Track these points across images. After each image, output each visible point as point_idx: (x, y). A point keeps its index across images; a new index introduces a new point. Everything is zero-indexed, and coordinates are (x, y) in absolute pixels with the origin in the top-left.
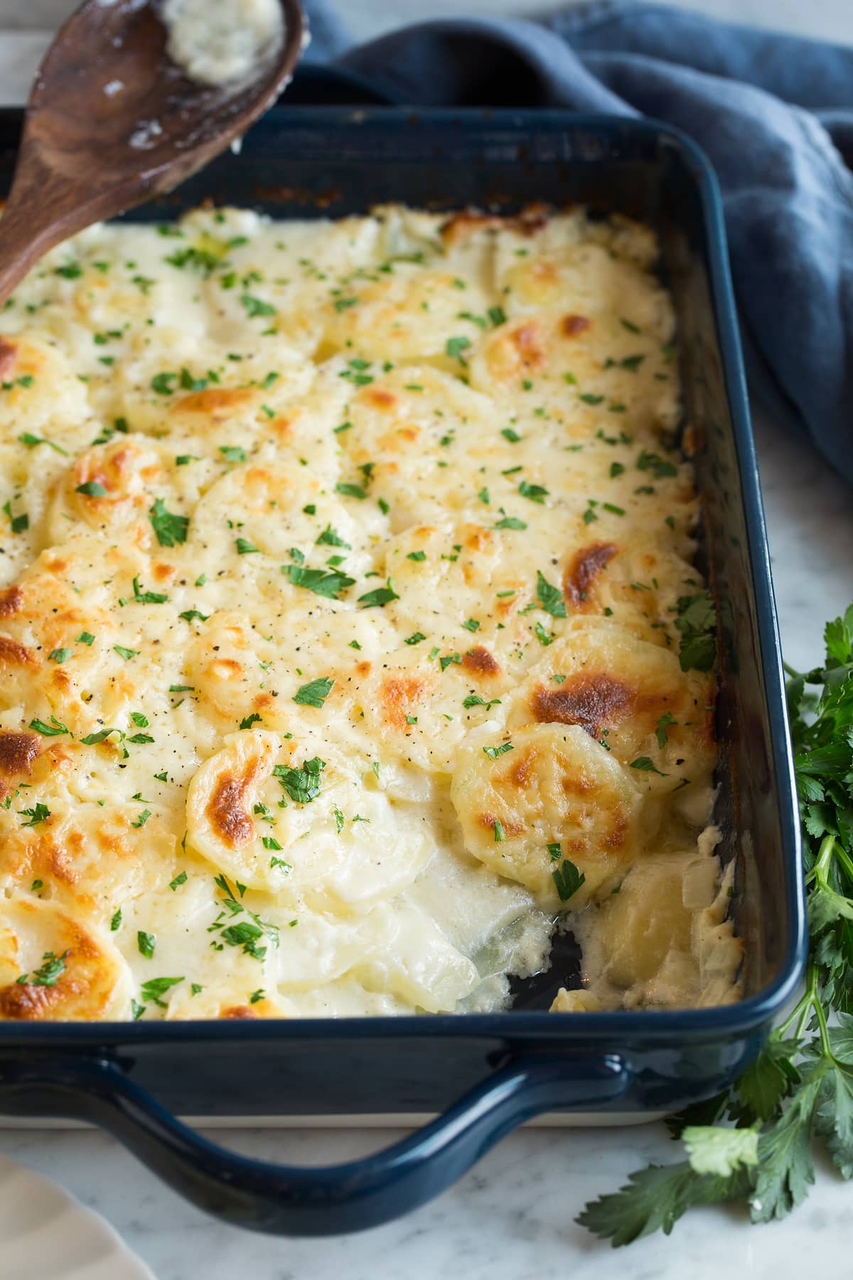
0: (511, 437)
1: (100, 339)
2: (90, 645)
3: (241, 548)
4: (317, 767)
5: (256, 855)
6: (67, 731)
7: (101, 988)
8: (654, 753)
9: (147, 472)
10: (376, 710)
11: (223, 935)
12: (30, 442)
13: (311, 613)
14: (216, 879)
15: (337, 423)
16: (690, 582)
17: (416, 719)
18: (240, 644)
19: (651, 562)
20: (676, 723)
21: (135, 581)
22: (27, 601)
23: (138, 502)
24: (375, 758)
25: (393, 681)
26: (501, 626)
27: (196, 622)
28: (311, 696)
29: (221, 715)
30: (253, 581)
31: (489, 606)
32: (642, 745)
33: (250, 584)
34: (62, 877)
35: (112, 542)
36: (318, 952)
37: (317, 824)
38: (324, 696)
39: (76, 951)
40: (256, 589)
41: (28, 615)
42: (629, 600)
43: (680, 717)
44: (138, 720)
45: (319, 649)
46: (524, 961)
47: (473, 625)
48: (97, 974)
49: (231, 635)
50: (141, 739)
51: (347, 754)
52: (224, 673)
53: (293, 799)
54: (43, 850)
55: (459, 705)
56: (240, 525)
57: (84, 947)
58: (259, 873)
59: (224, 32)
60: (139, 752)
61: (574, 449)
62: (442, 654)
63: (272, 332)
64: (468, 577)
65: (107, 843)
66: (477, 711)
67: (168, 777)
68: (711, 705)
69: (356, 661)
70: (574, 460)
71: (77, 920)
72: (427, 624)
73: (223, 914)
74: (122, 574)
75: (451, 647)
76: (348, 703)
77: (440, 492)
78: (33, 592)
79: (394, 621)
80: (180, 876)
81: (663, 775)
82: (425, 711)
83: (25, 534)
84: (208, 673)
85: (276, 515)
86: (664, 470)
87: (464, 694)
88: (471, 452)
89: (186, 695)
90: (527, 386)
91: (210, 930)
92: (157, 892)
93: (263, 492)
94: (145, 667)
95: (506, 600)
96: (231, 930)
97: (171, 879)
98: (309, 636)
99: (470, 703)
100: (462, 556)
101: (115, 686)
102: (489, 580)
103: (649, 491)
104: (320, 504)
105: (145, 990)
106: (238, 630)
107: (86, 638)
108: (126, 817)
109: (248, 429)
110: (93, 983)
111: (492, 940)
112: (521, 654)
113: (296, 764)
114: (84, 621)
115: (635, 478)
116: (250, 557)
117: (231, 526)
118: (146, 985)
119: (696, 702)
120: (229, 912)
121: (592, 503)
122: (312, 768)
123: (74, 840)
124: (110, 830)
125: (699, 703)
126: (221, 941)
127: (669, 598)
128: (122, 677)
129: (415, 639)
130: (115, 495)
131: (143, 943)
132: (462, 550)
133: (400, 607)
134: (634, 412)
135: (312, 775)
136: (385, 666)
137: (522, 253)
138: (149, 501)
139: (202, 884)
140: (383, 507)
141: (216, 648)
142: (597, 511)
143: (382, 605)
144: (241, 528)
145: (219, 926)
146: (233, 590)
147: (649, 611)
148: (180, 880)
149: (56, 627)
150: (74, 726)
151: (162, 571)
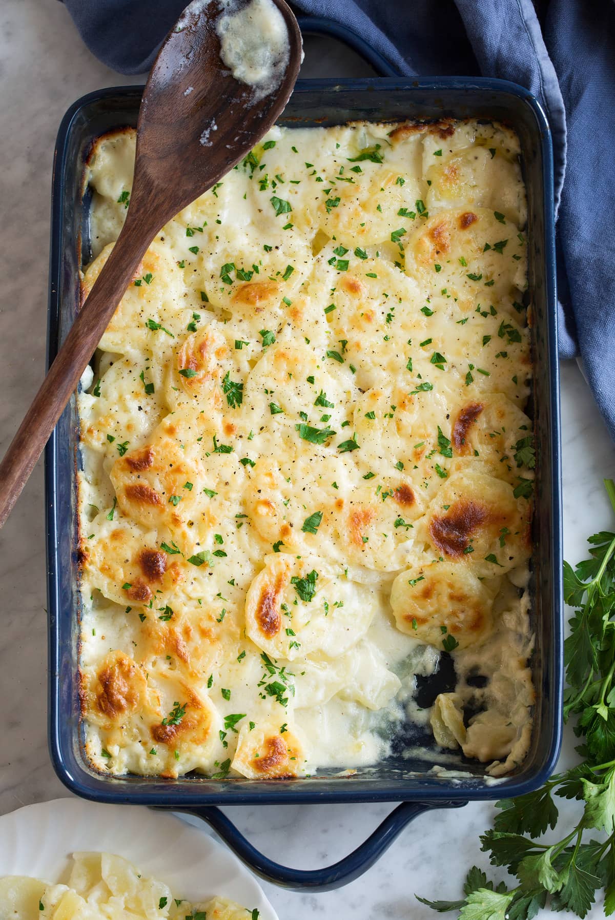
0: (427, 312)
1: (190, 233)
2: (190, 490)
3: (273, 410)
4: (314, 577)
5: (282, 641)
6: (179, 552)
7: (204, 726)
8: (497, 551)
9: (218, 353)
10: (346, 534)
11: (266, 689)
12: (153, 327)
13: (311, 460)
14: (261, 655)
15: (326, 305)
16: (524, 428)
17: (367, 538)
18: (273, 486)
19: (502, 415)
20: (510, 534)
21: (214, 438)
22: (155, 459)
23: (214, 375)
24: (345, 566)
25: (355, 513)
26: (416, 467)
27: (248, 466)
28: (310, 526)
29: (263, 539)
30: (279, 435)
31: (409, 453)
32: (491, 546)
33: (278, 438)
34: (181, 657)
35: (200, 408)
36: (317, 687)
37: (314, 614)
38: (318, 526)
39: (190, 704)
40: (281, 440)
41: (157, 469)
42: (488, 444)
43: (512, 529)
44: (219, 539)
45: (315, 488)
46: (425, 668)
47: (401, 466)
48: (202, 717)
49: (267, 480)
50: (220, 553)
51: (331, 564)
52: (263, 510)
53: (302, 599)
54: (171, 639)
55: (392, 525)
56: (272, 392)
57: (194, 703)
58: (284, 653)
59: (253, 47)
60: (219, 563)
61: (463, 322)
62: (383, 490)
63: (289, 226)
64: (399, 429)
65: (204, 633)
66: (401, 529)
67: (235, 583)
68: (530, 521)
69: (336, 498)
70: (462, 331)
71: (189, 686)
72: (376, 465)
73: (265, 675)
74: (207, 432)
75: (388, 485)
76: (331, 530)
77: (384, 361)
78: (158, 452)
79: (357, 463)
80: (242, 654)
81: (502, 566)
82: (372, 532)
83: (153, 395)
84: (255, 510)
85: (292, 383)
86: (514, 337)
87: (395, 518)
88: (403, 327)
89: (244, 520)
90: (438, 269)
91: (259, 685)
92: (231, 663)
93: (284, 367)
94: (221, 504)
95: (419, 449)
96: (269, 686)
97: (238, 655)
98: (311, 478)
99: (398, 524)
100: (395, 414)
101: (206, 518)
102: (410, 432)
103: (504, 355)
104: (316, 375)
105: (226, 721)
106: (270, 475)
107: (189, 486)
108: (213, 616)
109: (276, 316)
110: (199, 722)
111: (409, 656)
112: (427, 484)
113: (303, 575)
114: (187, 473)
115: (497, 344)
116: (278, 417)
117: (267, 392)
118: (226, 718)
119: (521, 518)
120: (269, 674)
121: (471, 367)
122: (312, 578)
123: (187, 632)
124: (206, 624)
125: (523, 519)
126: (265, 693)
127: (511, 440)
128: (209, 512)
129: (369, 476)
130: (201, 374)
131: (225, 694)
132: (396, 409)
133: (361, 453)
134: (500, 284)
135: (311, 583)
136: (351, 502)
137: (439, 153)
138: (221, 373)
139: (254, 658)
140: (353, 370)
141: (259, 491)
142: (474, 373)
143: (351, 451)
144: (273, 394)
145: (264, 683)
146: (268, 440)
147: (499, 449)
148: (242, 655)
149: (172, 477)
150: (184, 549)
151: (229, 429)
